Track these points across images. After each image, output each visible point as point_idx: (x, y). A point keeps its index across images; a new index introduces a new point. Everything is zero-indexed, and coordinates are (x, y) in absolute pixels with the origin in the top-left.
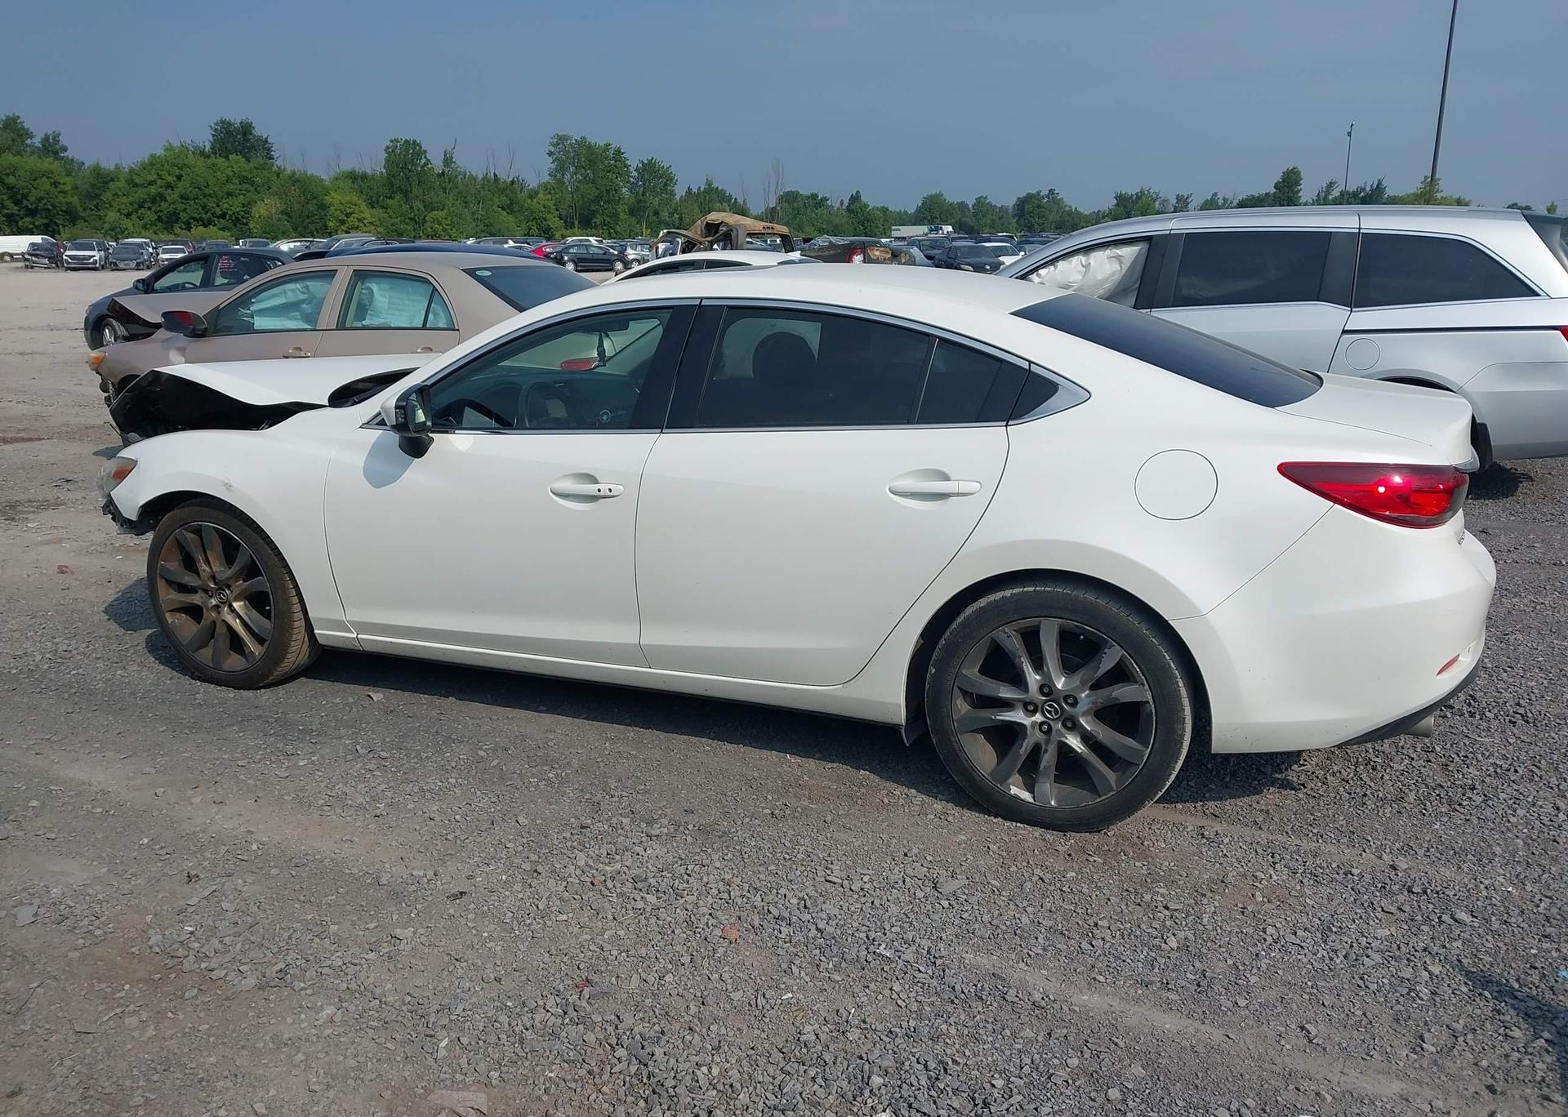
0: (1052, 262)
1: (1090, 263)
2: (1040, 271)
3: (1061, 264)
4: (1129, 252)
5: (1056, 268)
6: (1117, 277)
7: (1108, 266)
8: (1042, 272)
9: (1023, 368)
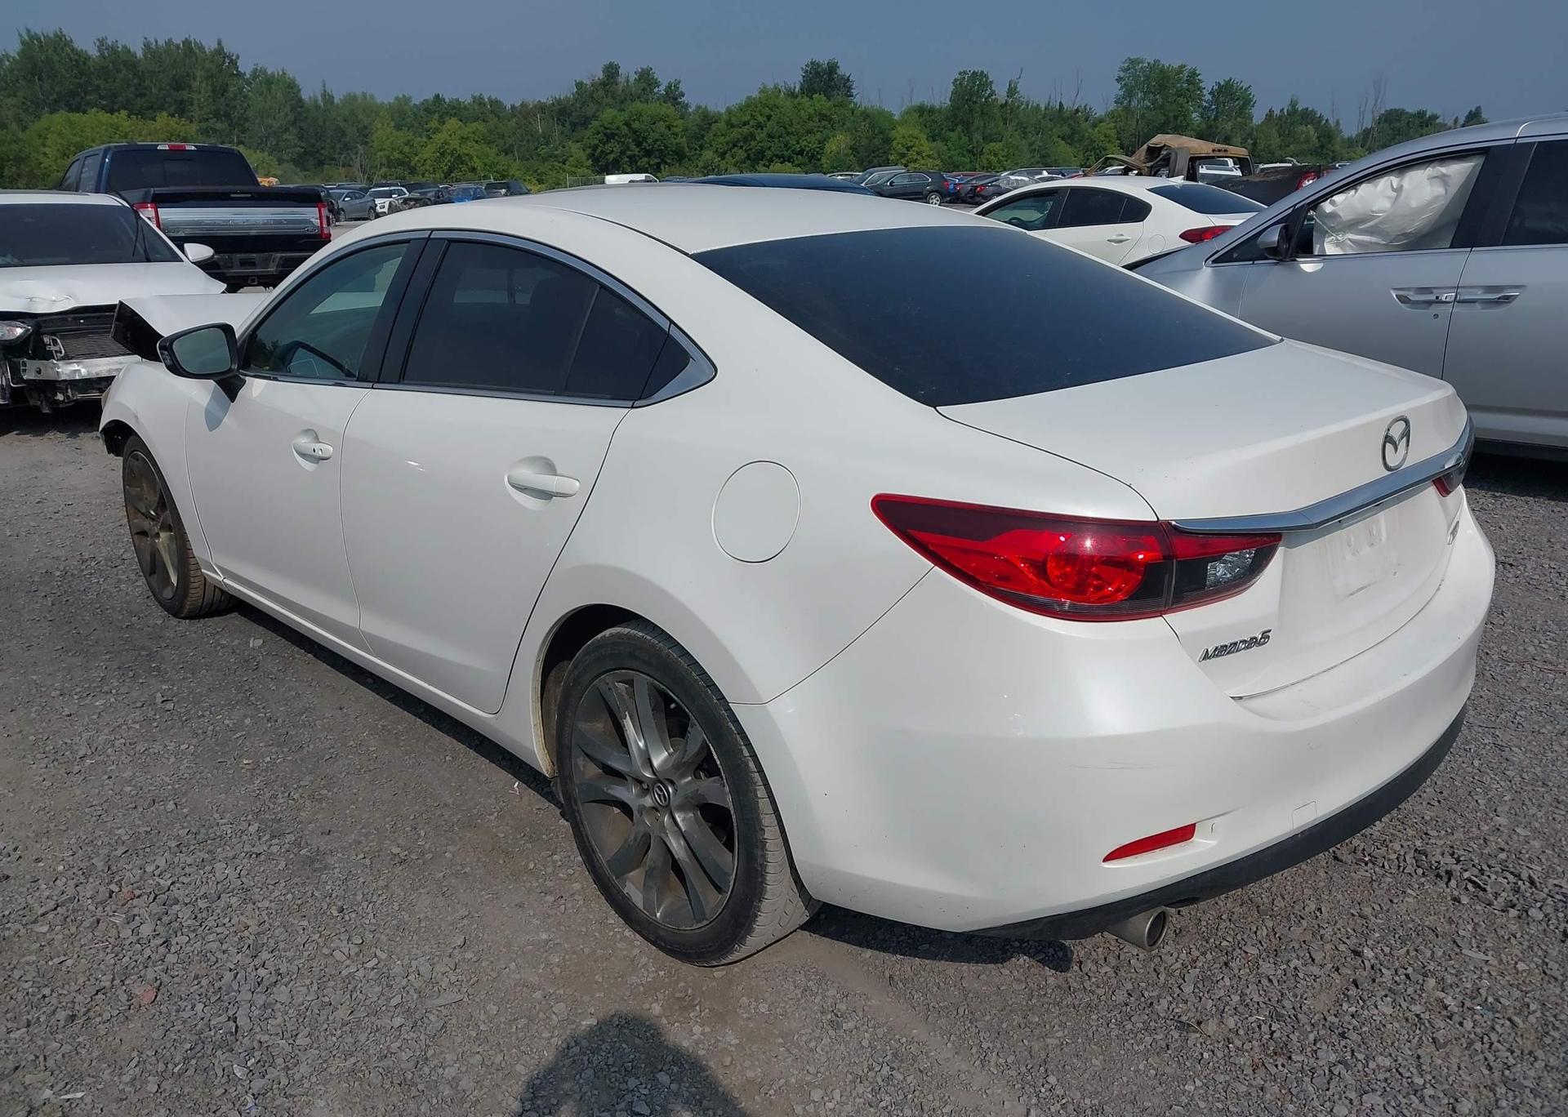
0: (1353, 184)
1: (1402, 186)
2: (1335, 198)
3: (1364, 189)
4: (1459, 171)
5: (1357, 191)
6: (1440, 204)
7: (1429, 188)
8: (1338, 198)
9: (660, 327)
